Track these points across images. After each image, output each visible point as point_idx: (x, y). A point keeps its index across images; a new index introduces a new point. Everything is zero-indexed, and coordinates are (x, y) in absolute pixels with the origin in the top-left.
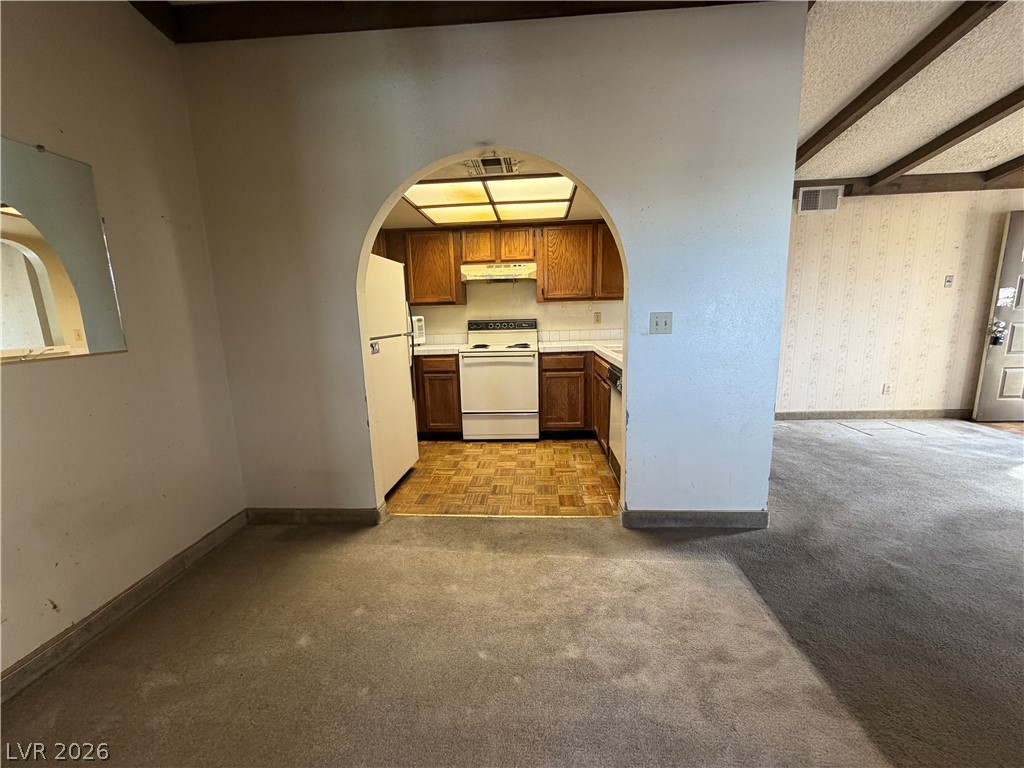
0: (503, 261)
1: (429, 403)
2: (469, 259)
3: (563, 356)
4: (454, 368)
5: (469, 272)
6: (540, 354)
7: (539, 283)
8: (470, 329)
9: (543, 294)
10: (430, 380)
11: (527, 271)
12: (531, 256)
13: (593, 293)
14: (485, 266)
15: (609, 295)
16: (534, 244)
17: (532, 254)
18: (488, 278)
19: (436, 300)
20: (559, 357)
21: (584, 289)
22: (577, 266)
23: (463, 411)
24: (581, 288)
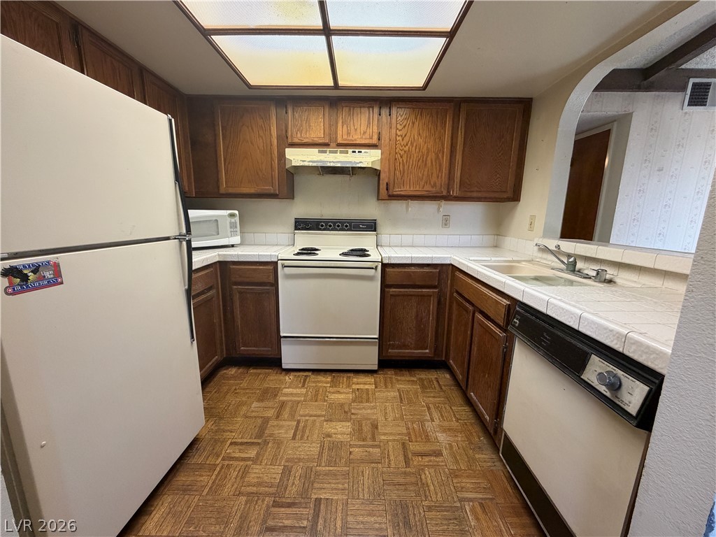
0: (339, 145)
1: (239, 321)
2: (296, 140)
3: (413, 269)
4: (271, 279)
5: (297, 157)
6: (384, 266)
7: (382, 176)
8: (296, 228)
9: (387, 190)
10: (240, 293)
11: (369, 158)
12: (375, 141)
13: (449, 192)
14: (315, 151)
15: (469, 194)
16: (378, 127)
17: (375, 137)
18: (320, 164)
19: (252, 191)
20: (407, 270)
21: (438, 184)
22: (432, 156)
23: (282, 334)
24: (435, 184)
